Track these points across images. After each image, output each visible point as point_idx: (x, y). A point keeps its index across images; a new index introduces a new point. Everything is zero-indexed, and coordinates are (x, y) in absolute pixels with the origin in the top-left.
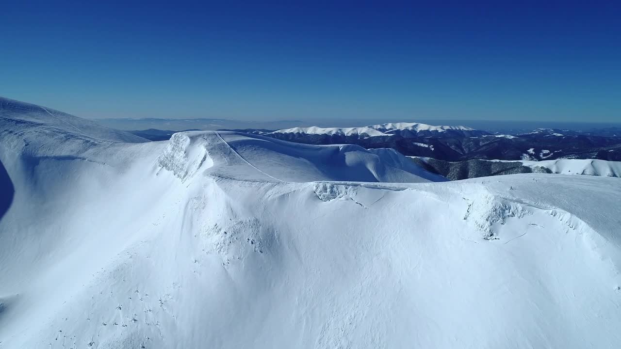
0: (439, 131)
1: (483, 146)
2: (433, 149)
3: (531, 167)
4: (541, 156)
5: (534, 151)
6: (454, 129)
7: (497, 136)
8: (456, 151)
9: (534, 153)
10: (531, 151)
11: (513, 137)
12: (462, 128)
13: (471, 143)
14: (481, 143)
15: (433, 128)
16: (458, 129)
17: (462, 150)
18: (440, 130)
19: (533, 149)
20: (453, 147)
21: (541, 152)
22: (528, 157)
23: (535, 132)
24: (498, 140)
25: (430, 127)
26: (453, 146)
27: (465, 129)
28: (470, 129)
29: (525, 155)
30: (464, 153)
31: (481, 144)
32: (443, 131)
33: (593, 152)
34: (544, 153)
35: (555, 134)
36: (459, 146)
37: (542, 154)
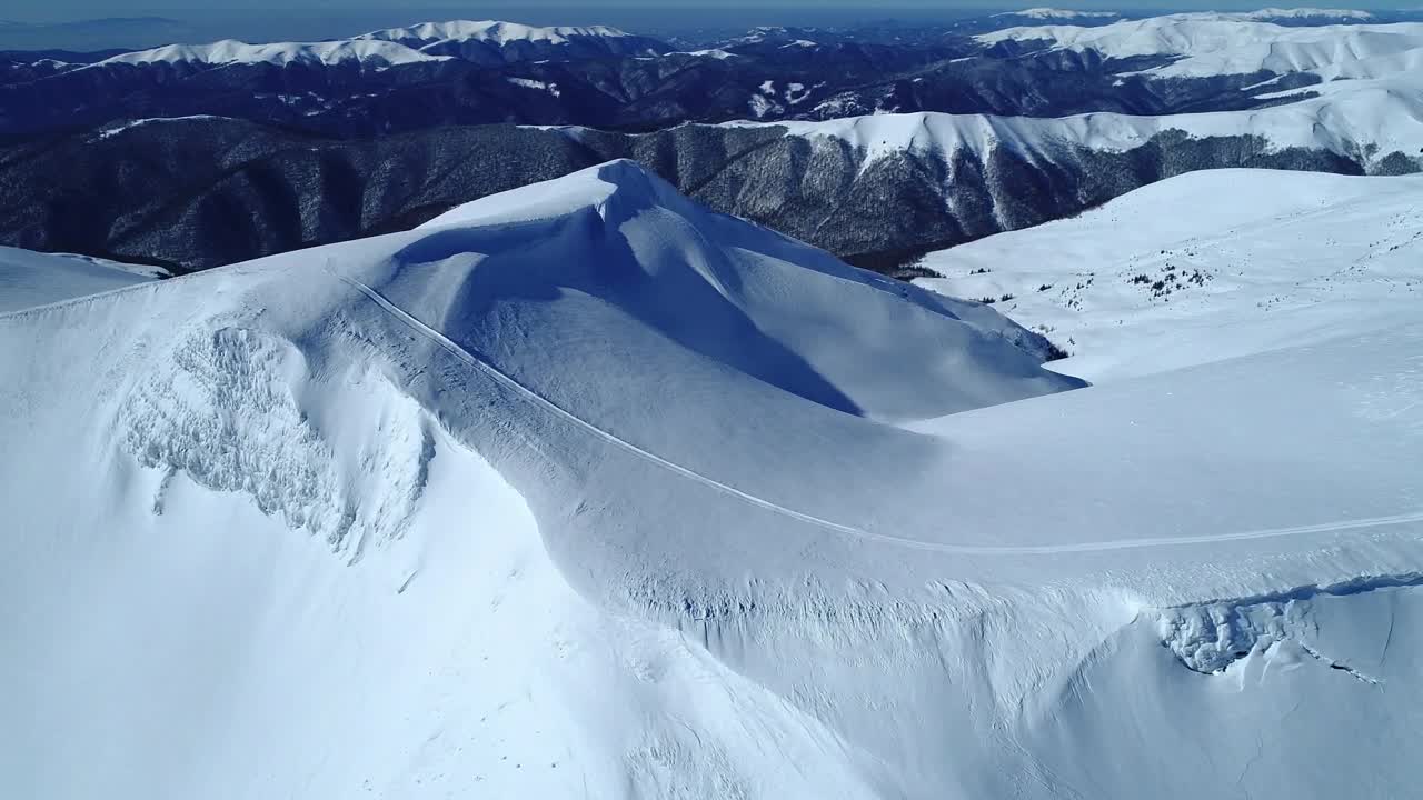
0: (553, 42)
1: (667, 78)
2: (558, 93)
3: (807, 138)
4: (789, 97)
5: (773, 86)
6: (584, 34)
7: (693, 54)
8: (610, 97)
9: (773, 91)
10: (767, 86)
11: (726, 55)
12: (602, 31)
13: (640, 72)
14: (661, 72)
15: (537, 35)
16: (593, 34)
17: (623, 91)
18: (555, 40)
19: (770, 82)
20: (601, 85)
21: (788, 89)
22: (762, 101)
23: (751, 35)
24: (697, 63)
25: (529, 33)
26: (601, 83)
27: (608, 33)
28: (620, 34)
29: (756, 97)
30: (627, 98)
31: (662, 74)
32: (563, 40)
33: (885, 85)
34: (794, 90)
35: (799, 42)
36: (614, 81)
37: (789, 92)
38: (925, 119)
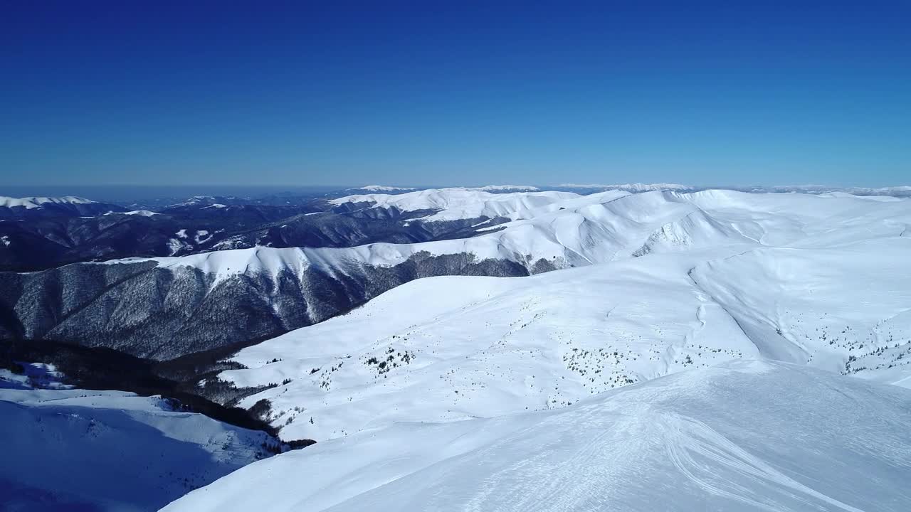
0: (28, 208)
1: (105, 230)
2: (8, 243)
3: (170, 268)
4: (197, 240)
5: (186, 233)
6: (57, 202)
7: (126, 213)
8: (56, 244)
9: (186, 236)
10: (182, 233)
11: (152, 213)
12: (72, 200)
13: (84, 226)
14: (100, 225)
15: (14, 203)
16: (65, 202)
17: (68, 240)
18: (29, 206)
19: (184, 231)
20: (50, 236)
21: (197, 234)
22: (178, 243)
23: (190, 201)
24: (129, 219)
25: (7, 201)
26: (50, 235)
27: (77, 201)
28: (88, 201)
29: (173, 240)
30: (73, 245)
31: (101, 227)
32: (37, 206)
33: (262, 230)
34: (201, 235)
35: (215, 205)
36: (62, 233)
37: (197, 236)
38: (257, 252)
